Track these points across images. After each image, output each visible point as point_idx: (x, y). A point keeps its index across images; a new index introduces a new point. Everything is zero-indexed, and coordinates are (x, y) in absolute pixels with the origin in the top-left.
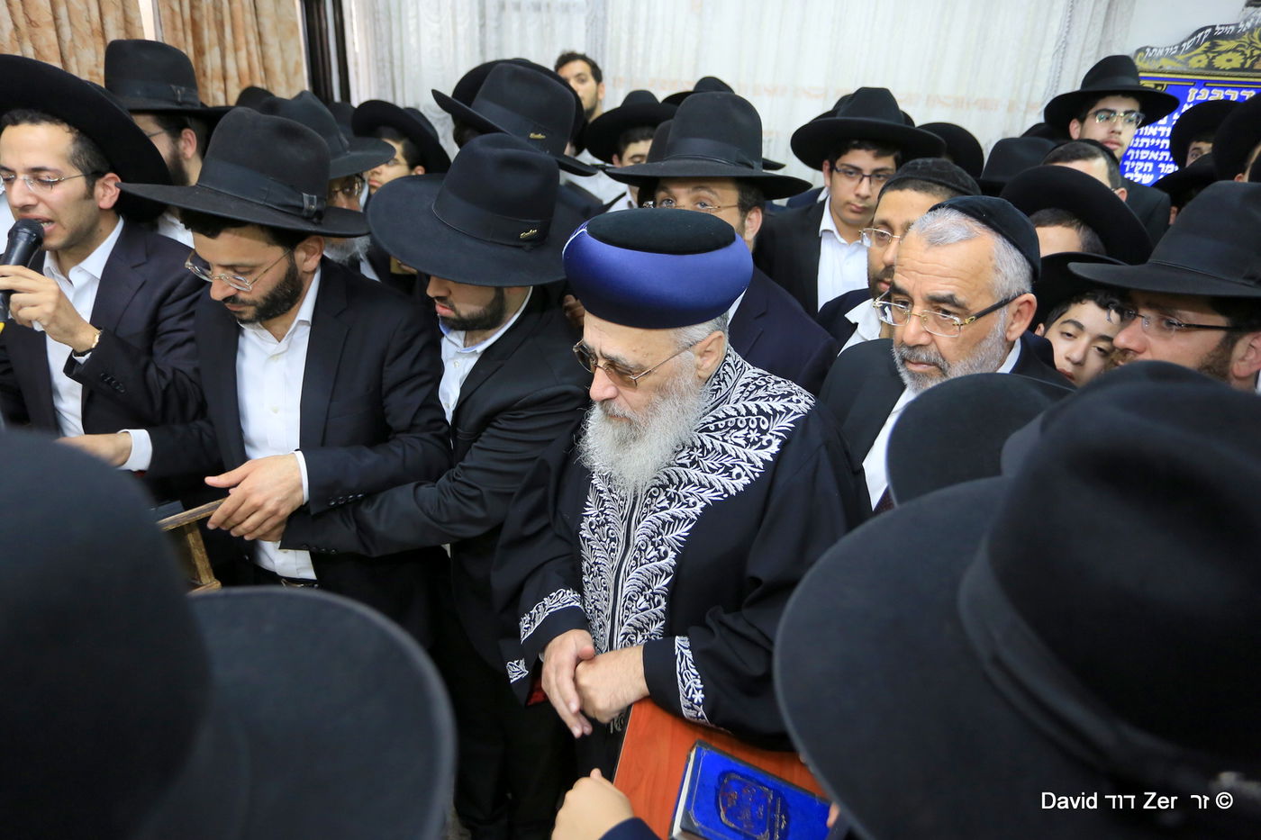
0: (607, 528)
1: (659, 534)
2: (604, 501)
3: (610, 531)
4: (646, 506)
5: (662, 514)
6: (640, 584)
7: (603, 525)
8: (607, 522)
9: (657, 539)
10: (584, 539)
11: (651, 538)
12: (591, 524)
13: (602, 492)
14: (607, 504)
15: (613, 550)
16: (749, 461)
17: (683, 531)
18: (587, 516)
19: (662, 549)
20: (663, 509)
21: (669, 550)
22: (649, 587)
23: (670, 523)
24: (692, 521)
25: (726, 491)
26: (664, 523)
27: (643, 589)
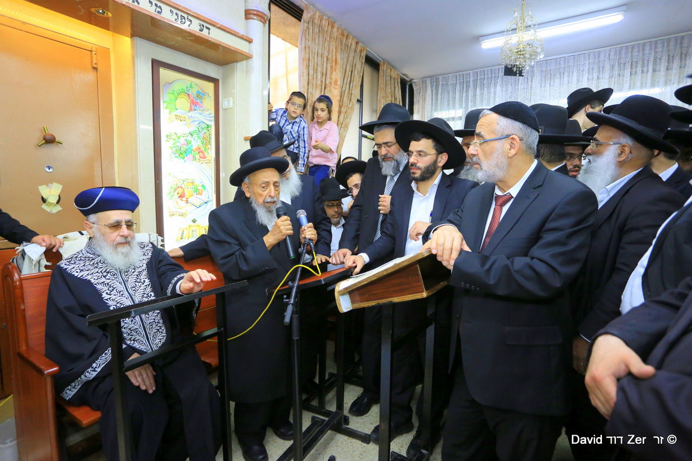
0: (115, 290)
1: (138, 279)
2: (108, 284)
3: (117, 290)
4: (127, 275)
5: (135, 273)
6: (142, 295)
7: (113, 290)
8: (114, 288)
9: (139, 280)
10: (107, 300)
11: (136, 282)
12: (107, 293)
13: (104, 282)
14: (110, 284)
15: (122, 294)
16: (147, 250)
17: (145, 273)
18: (104, 292)
19: (142, 281)
20: (134, 272)
21: (145, 279)
22: (145, 294)
23: (139, 274)
24: (145, 269)
25: (148, 258)
26: (137, 275)
27: (143, 296)
